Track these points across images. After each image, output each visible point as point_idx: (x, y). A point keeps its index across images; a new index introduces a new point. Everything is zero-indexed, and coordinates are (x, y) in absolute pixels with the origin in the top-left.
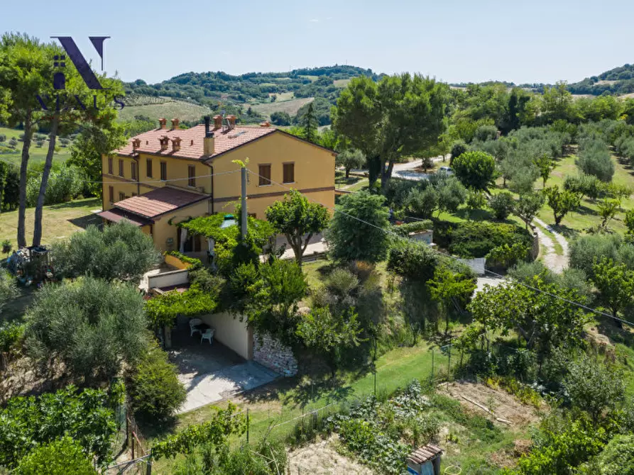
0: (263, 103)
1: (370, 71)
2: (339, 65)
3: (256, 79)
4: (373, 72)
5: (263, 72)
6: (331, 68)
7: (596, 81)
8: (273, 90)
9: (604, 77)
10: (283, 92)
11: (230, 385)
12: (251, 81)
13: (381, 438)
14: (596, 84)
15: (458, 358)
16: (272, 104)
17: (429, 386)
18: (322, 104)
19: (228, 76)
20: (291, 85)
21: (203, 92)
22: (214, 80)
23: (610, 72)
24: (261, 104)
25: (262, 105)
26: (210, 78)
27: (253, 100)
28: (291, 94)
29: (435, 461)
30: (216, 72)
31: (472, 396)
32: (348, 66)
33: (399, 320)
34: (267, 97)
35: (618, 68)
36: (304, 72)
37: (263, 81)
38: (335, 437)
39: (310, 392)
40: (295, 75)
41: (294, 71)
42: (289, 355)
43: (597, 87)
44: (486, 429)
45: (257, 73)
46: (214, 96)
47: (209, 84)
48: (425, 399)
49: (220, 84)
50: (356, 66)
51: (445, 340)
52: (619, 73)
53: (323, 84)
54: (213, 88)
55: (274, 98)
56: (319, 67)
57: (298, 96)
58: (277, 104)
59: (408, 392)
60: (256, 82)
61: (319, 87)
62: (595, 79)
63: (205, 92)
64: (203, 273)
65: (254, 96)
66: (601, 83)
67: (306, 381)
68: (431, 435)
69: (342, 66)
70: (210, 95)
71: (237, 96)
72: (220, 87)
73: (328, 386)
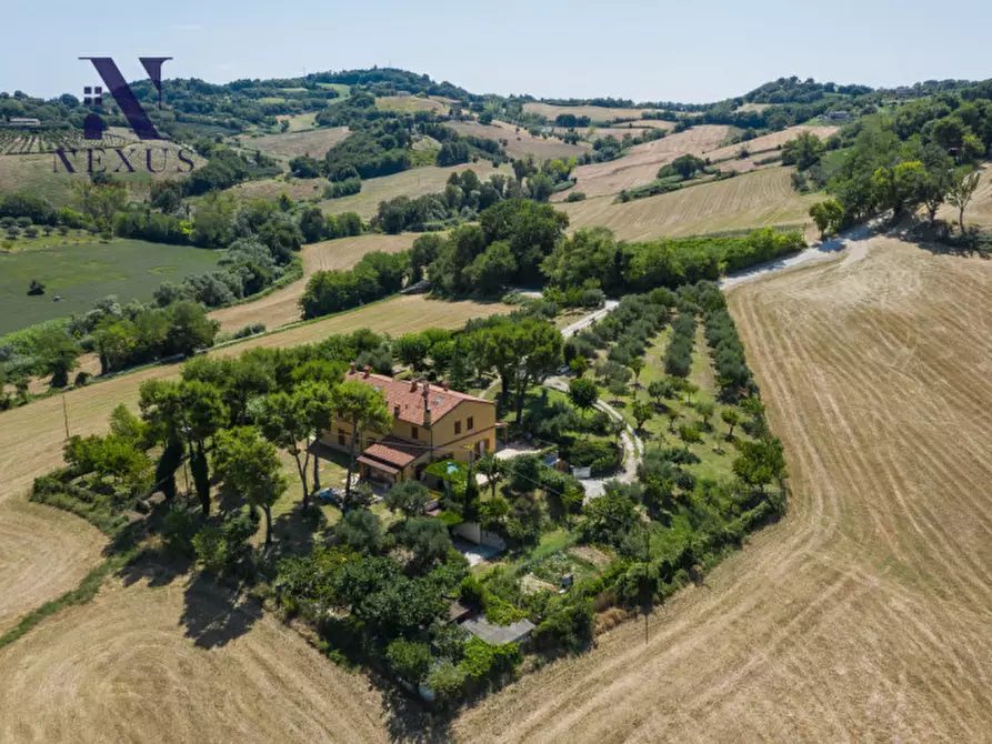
0: (269, 133)
1: (426, 77)
2: (379, 67)
3: (254, 89)
4: (431, 79)
5: (262, 79)
6: (367, 72)
7: (741, 104)
8: (282, 110)
9: (751, 98)
10: (298, 112)
11: (479, 557)
12: (245, 93)
13: (550, 572)
14: (740, 109)
15: (577, 536)
16: (284, 136)
17: (565, 550)
18: (364, 144)
19: (208, 85)
20: (309, 102)
21: (174, 116)
22: (187, 93)
23: (758, 91)
24: (268, 136)
25: (268, 139)
26: (180, 89)
27: (253, 128)
28: (310, 117)
29: (571, 578)
30: (188, 78)
31: (584, 553)
32: (393, 70)
33: (547, 518)
34: (275, 123)
35: (770, 84)
36: (326, 78)
37: (264, 95)
38: (532, 573)
39: (514, 557)
40: (312, 81)
41: (310, 77)
42: (502, 541)
43: (741, 114)
44: (589, 566)
45: (252, 80)
46: (191, 121)
47: (181, 102)
48: (565, 556)
49: (198, 102)
50: (405, 69)
51: (570, 526)
52: (770, 92)
53: (359, 104)
54: (188, 109)
55: (286, 126)
56: (348, 70)
57: (323, 123)
58: (293, 136)
59: (557, 553)
60: (254, 96)
61: (354, 109)
62: (739, 102)
63: (177, 116)
64: (448, 502)
65: (255, 121)
66: (746, 108)
67: (511, 552)
68: (568, 569)
69: (384, 70)
70: (184, 121)
71: (227, 121)
72: (200, 106)
73: (521, 553)
